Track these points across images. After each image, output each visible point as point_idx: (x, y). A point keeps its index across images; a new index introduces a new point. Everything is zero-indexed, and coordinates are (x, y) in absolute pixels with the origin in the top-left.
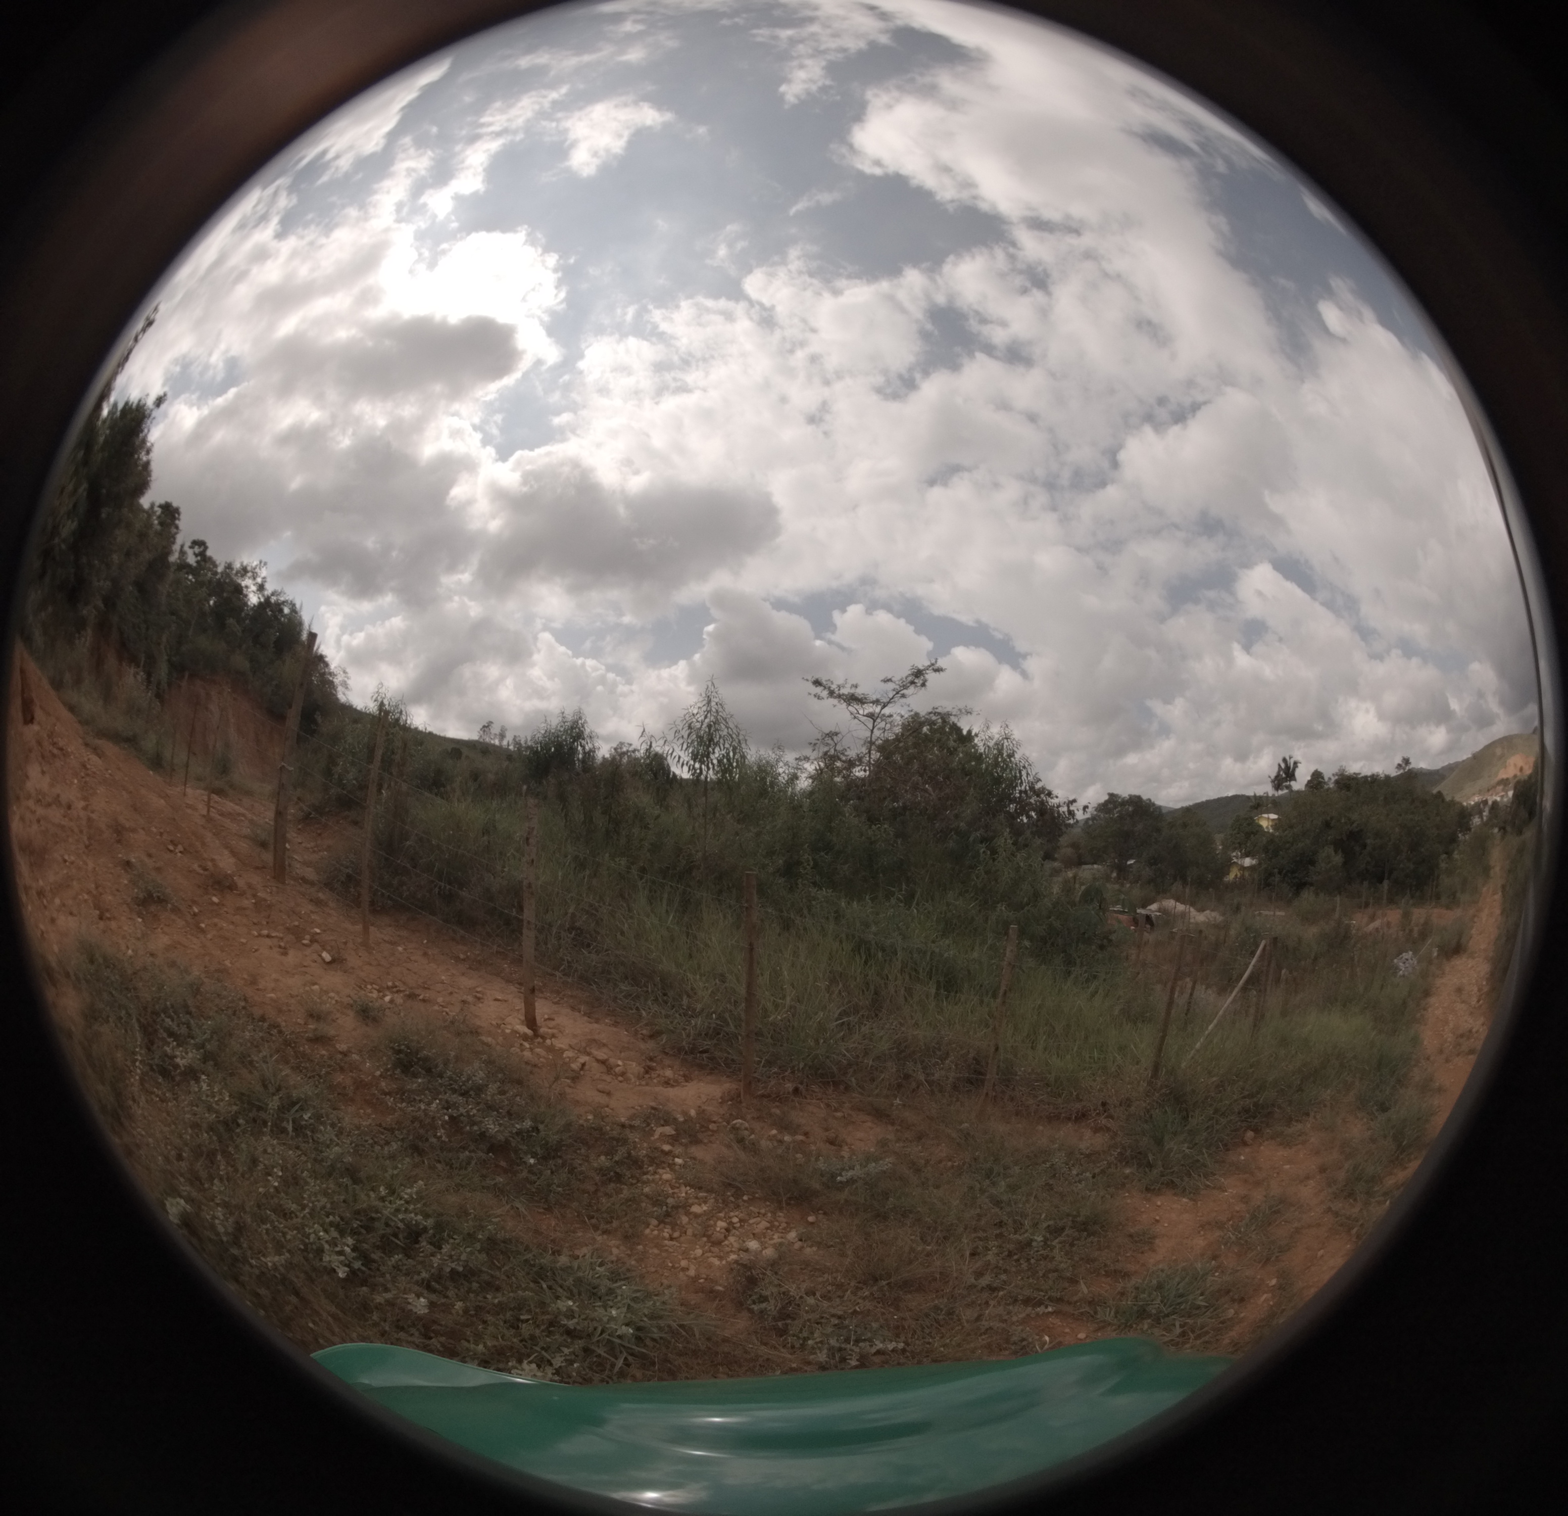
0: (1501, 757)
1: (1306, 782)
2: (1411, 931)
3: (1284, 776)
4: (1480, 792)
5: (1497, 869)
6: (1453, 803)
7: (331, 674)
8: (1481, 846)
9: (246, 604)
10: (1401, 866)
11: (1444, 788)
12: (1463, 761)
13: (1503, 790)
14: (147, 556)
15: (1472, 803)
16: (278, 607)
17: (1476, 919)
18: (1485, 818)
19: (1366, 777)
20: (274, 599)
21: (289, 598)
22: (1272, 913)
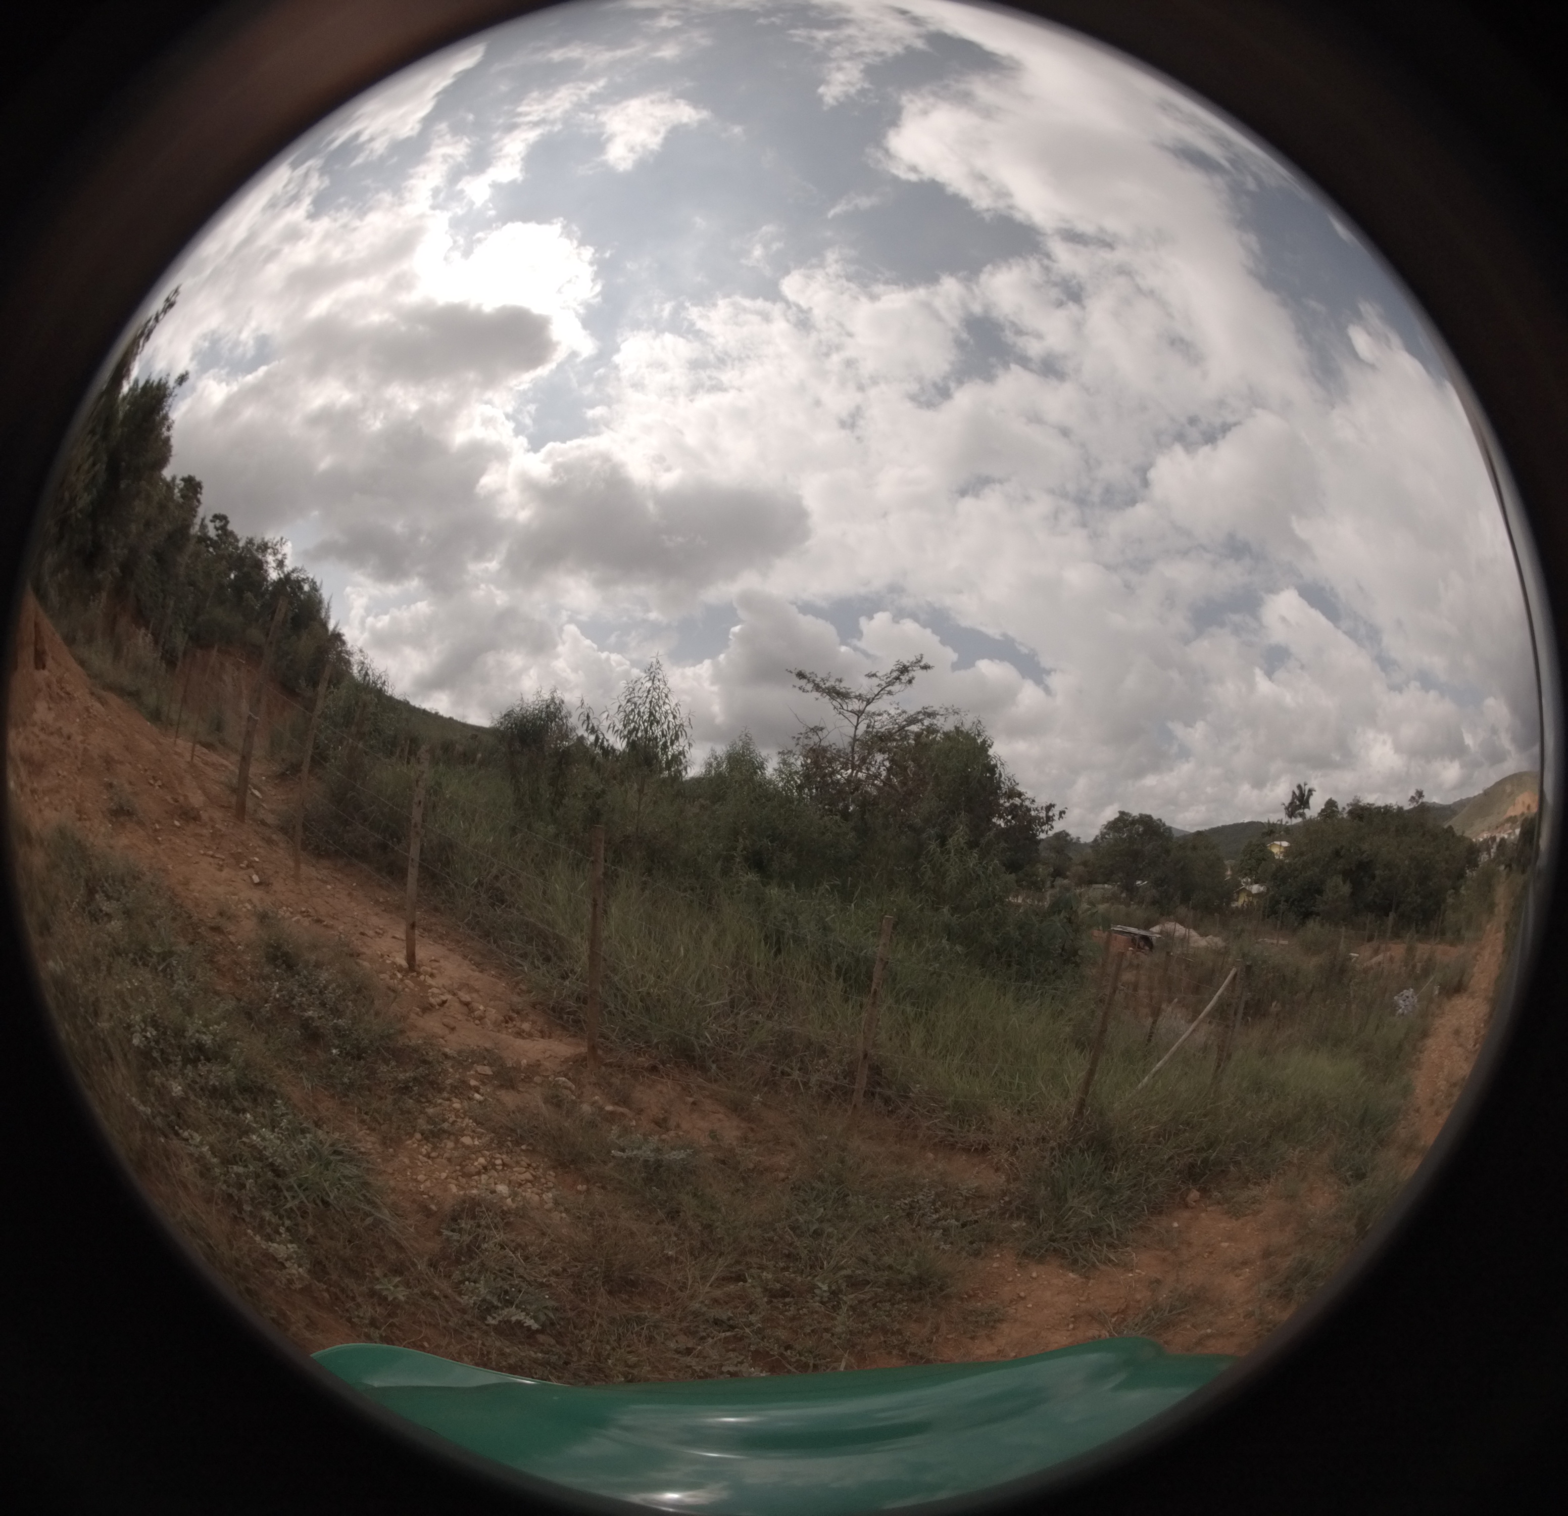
0: (1509, 796)
1: (1319, 811)
2: (1414, 966)
3: (1298, 803)
4: (1489, 829)
5: (1502, 907)
6: (1462, 839)
7: (348, 653)
8: (1487, 882)
9: (265, 579)
10: (1409, 899)
11: (1456, 823)
12: (1475, 797)
13: (1511, 828)
14: (167, 527)
15: (1481, 840)
16: (298, 584)
17: (1478, 957)
19: (1379, 808)
20: (294, 576)
21: (311, 576)
22: (1275, 941)
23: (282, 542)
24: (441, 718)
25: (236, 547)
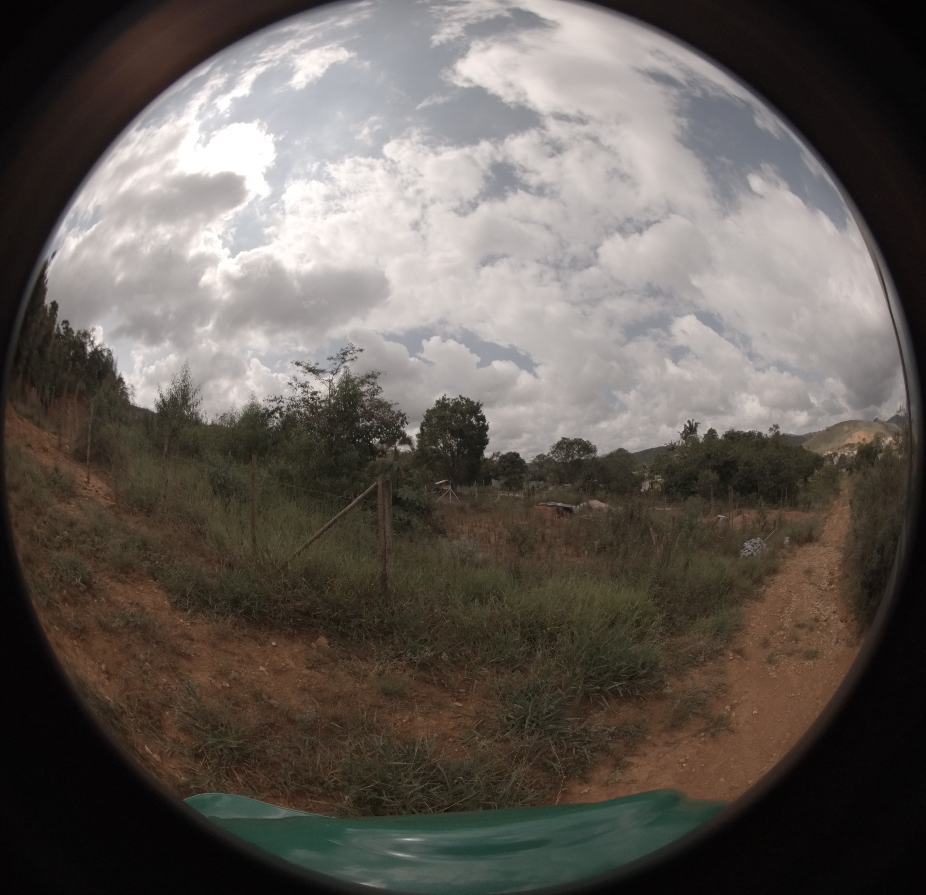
0: (847, 432)
1: (704, 435)
3: (689, 431)
4: (832, 449)
5: (846, 492)
8: (833, 478)
9: (86, 353)
11: (806, 446)
12: (820, 432)
13: (849, 450)
14: (43, 333)
15: (826, 455)
18: (835, 463)
20: (99, 348)
21: (108, 347)
25: (73, 337)
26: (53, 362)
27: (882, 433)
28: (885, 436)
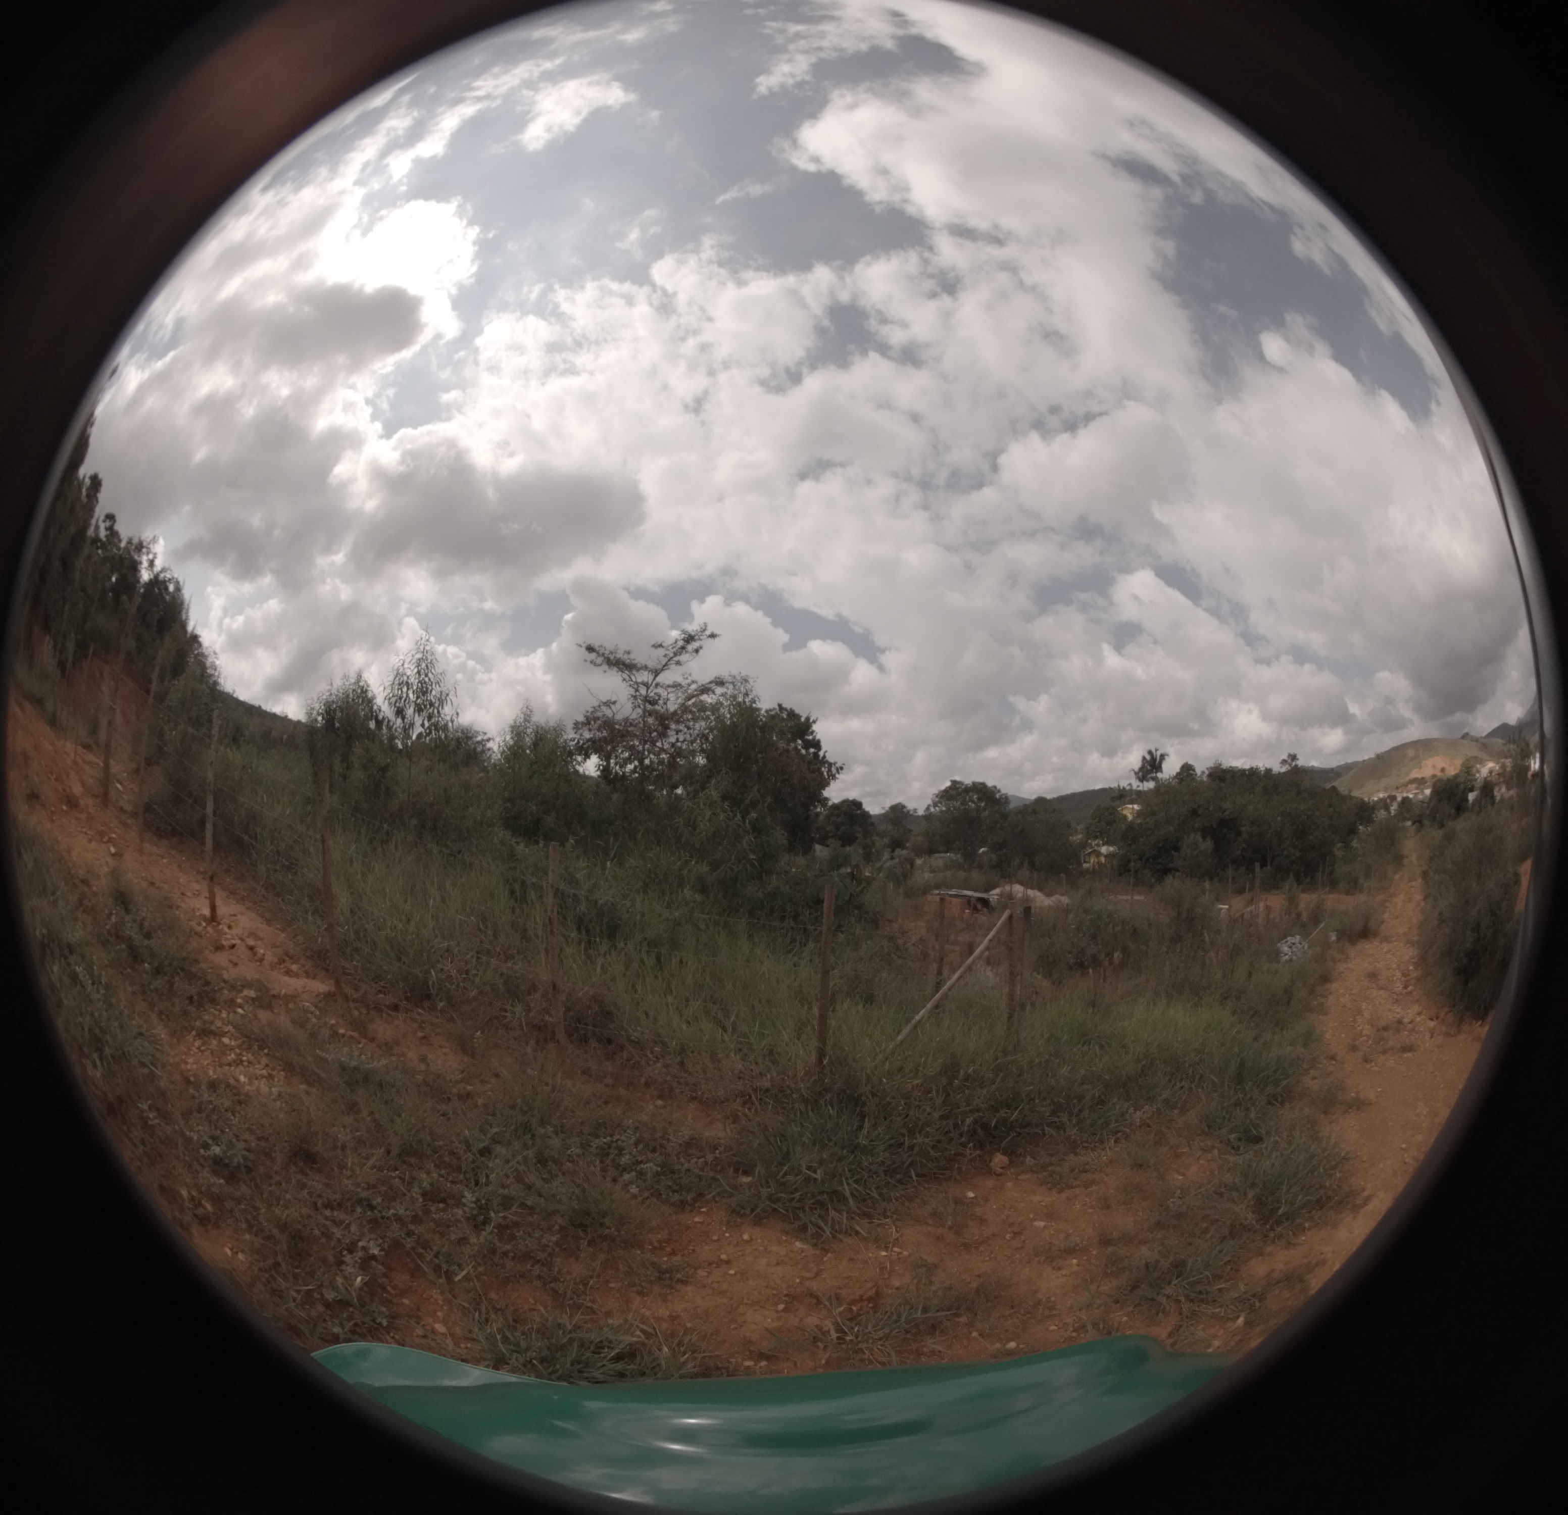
0: (1412, 760)
1: (1174, 774)
3: (1149, 768)
4: (1386, 790)
5: (1413, 858)
6: (1350, 798)
8: (1389, 837)
9: (140, 581)
10: (1286, 853)
11: (1342, 785)
12: (1364, 761)
13: (1417, 788)
15: (1376, 799)
16: (165, 584)
17: (1388, 904)
18: (1393, 813)
19: (1243, 770)
20: (162, 575)
21: (176, 576)
22: (1129, 897)
23: (154, 540)
24: (290, 721)
25: (119, 549)
26: (83, 589)
27: (1475, 758)
28: (1482, 762)
